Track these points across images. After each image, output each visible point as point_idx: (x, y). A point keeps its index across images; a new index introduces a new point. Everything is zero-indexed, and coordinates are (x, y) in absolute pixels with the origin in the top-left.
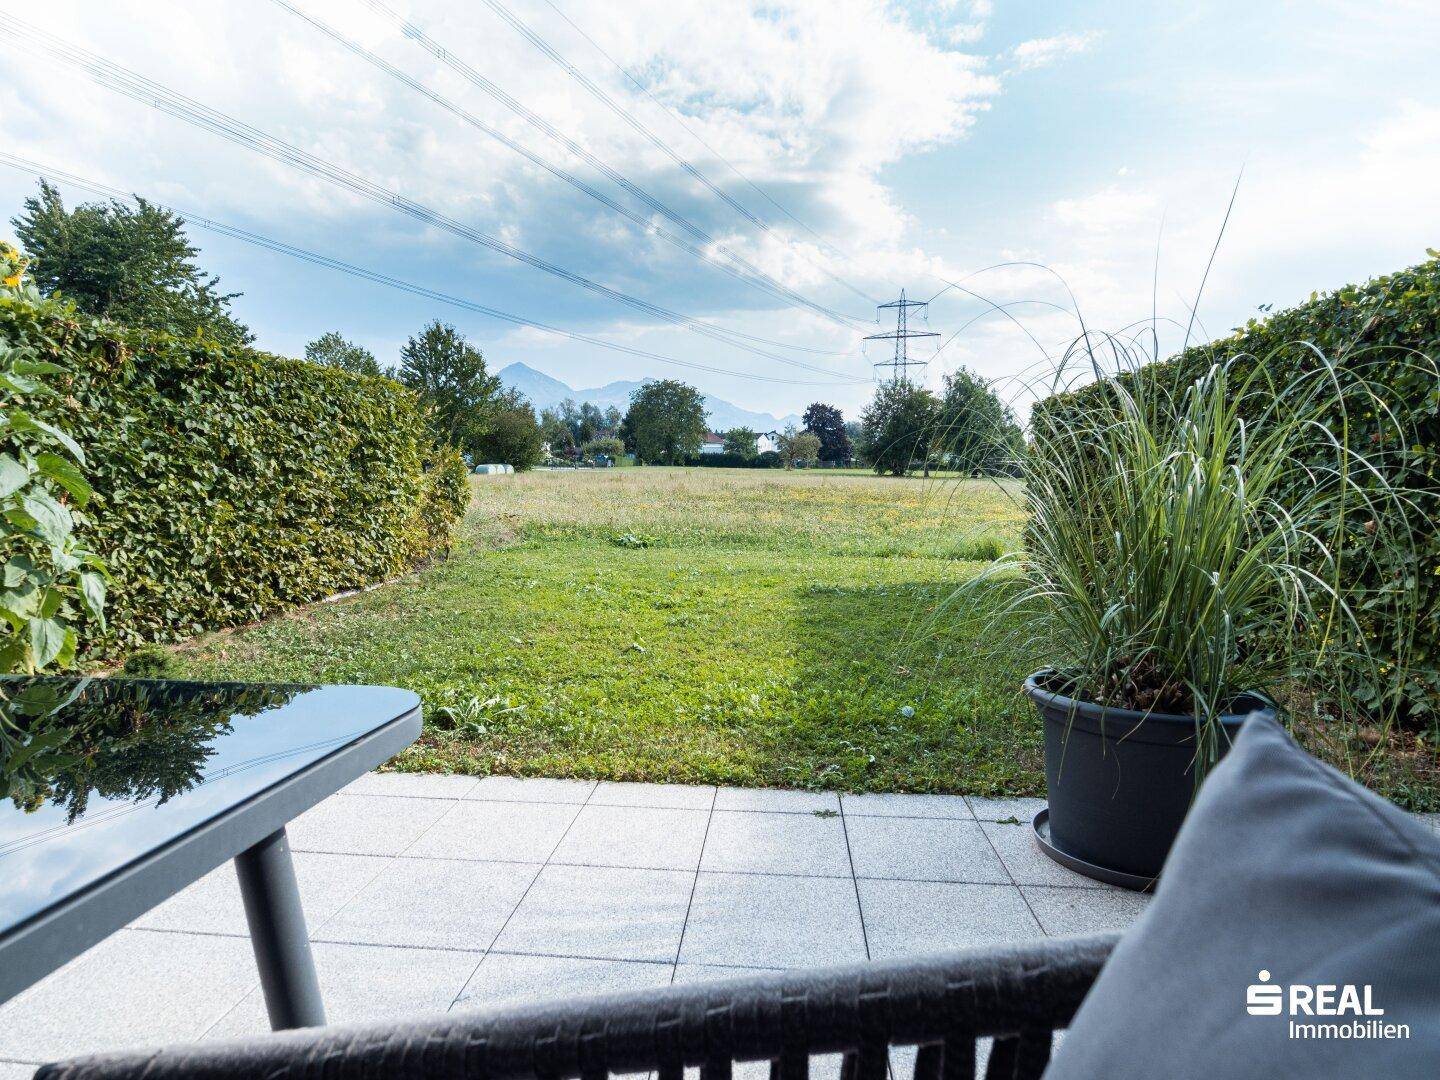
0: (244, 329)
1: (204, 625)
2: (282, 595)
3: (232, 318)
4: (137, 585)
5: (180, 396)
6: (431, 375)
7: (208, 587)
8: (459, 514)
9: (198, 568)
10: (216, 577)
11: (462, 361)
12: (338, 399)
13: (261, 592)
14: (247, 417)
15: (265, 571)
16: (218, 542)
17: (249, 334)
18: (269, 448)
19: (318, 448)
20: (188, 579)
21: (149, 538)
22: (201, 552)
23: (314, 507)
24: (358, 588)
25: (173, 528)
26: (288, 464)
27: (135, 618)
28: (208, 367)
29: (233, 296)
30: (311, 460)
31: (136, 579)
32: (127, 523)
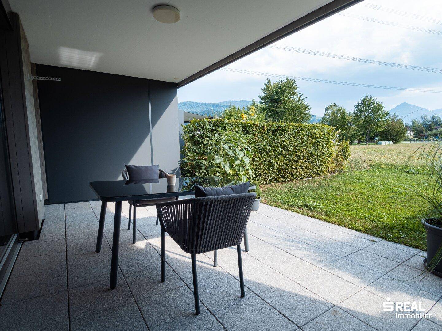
0: (308, 106)
1: (277, 182)
2: (293, 177)
3: (305, 104)
4: (265, 172)
5: (275, 135)
6: (363, 113)
7: (278, 173)
8: (346, 160)
9: (276, 170)
10: (279, 171)
11: (374, 107)
12: (310, 132)
13: (289, 176)
14: (288, 138)
15: (289, 171)
16: (280, 164)
17: (309, 107)
18: (292, 144)
19: (304, 144)
20: (274, 172)
21: (267, 163)
22: (277, 166)
23: (302, 157)
24: (313, 177)
25: (272, 161)
26: (297, 148)
27: (264, 178)
28: (281, 129)
29: (306, 98)
30: (302, 147)
31: (265, 171)
32: (264, 160)
